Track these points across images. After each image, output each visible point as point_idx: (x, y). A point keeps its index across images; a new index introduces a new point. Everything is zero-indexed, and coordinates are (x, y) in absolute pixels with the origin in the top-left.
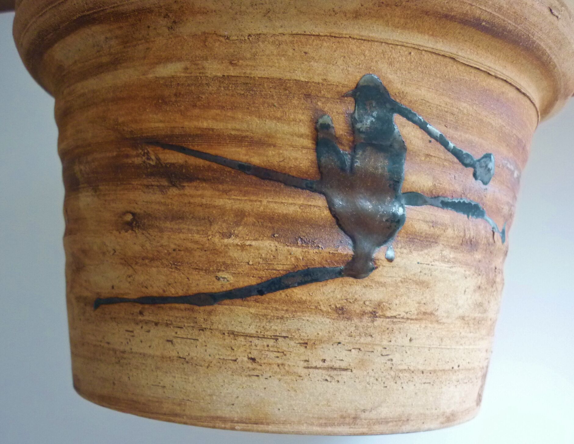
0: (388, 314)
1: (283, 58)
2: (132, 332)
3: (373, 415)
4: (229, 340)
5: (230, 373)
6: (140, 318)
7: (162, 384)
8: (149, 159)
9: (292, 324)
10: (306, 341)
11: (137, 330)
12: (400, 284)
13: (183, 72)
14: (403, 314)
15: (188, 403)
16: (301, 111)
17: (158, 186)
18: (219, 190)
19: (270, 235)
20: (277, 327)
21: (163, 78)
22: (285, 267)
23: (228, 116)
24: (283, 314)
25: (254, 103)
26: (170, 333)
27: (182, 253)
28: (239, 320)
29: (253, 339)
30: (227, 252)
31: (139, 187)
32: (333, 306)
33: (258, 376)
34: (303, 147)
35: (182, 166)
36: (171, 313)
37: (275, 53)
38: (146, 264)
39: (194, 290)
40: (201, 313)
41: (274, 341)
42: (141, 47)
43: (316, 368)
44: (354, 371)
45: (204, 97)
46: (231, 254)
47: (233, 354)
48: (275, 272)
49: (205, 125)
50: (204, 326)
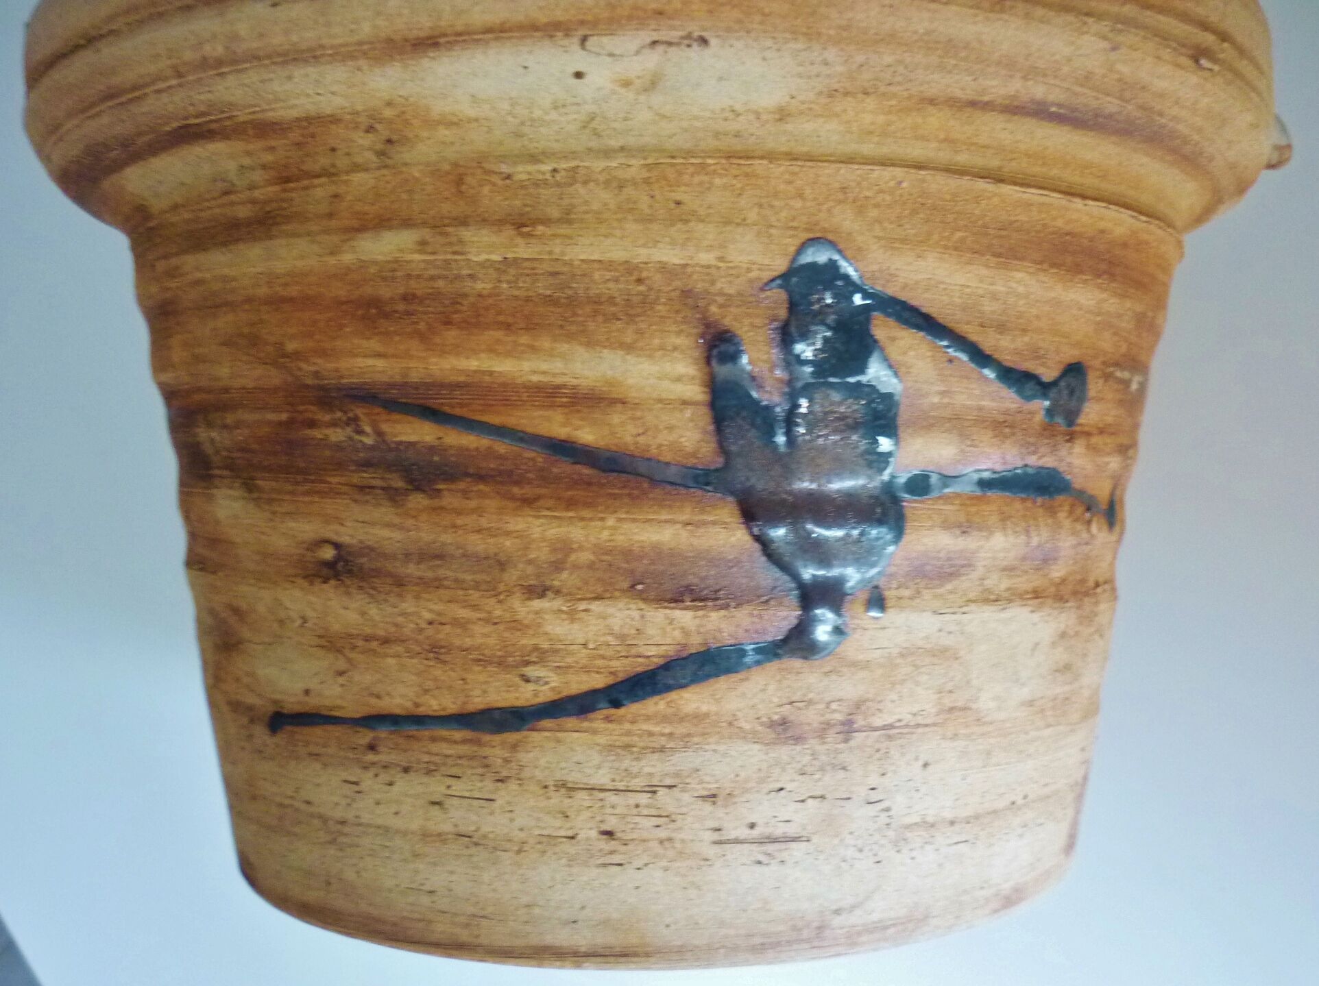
0: (878, 721)
1: (630, 217)
2: (356, 783)
3: (857, 918)
4: (557, 799)
5: (564, 861)
6: (371, 757)
7: (427, 887)
8: (360, 432)
9: (683, 761)
10: (714, 792)
11: (368, 780)
12: (899, 661)
13: (420, 252)
14: (907, 718)
15: (484, 922)
16: (674, 328)
17: (383, 489)
18: (513, 498)
19: (625, 585)
20: (653, 766)
21: (375, 263)
22: (662, 650)
23: (523, 345)
24: (663, 743)
25: (575, 314)
26: (437, 787)
27: (447, 628)
28: (575, 759)
29: (608, 794)
30: (539, 625)
31: (344, 489)
32: (764, 719)
33: (620, 865)
34: (685, 403)
35: (432, 449)
36: (434, 748)
37: (612, 206)
38: (374, 651)
39: (478, 702)
40: (496, 746)
41: (649, 795)
42: (319, 193)
43: (737, 841)
44: (815, 839)
45: (465, 302)
46: (549, 628)
47: (568, 825)
48: (640, 660)
49: (473, 364)
50: (505, 773)
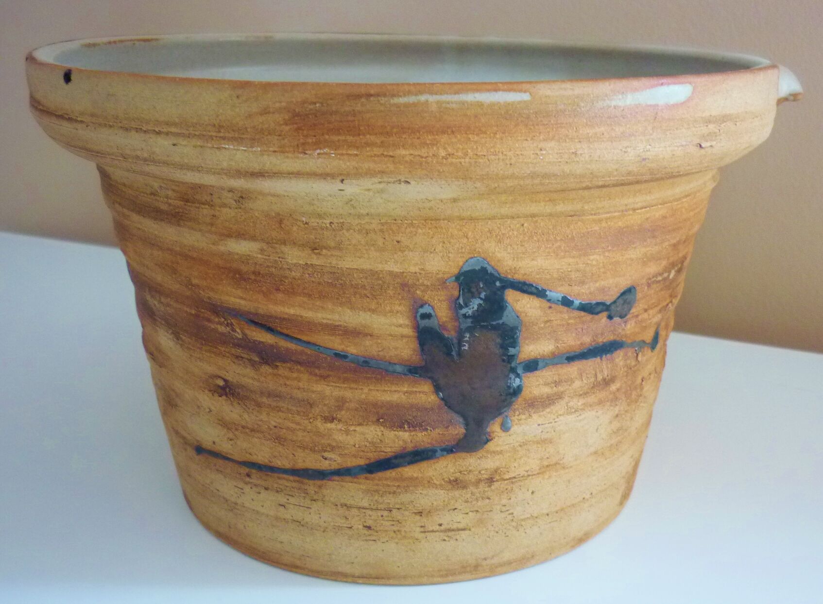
0: (507, 477)
1: (372, 248)
2: (242, 489)
3: (495, 561)
4: (342, 511)
5: (346, 537)
6: (248, 479)
7: (279, 539)
8: (235, 331)
9: (405, 498)
10: (421, 511)
11: (247, 489)
12: (519, 448)
13: (260, 254)
14: (523, 473)
15: (307, 559)
16: (397, 302)
17: (248, 359)
18: (316, 375)
19: (375, 419)
20: (390, 500)
21: (238, 254)
22: (393, 450)
23: (316, 305)
24: (395, 490)
25: (344, 293)
26: (282, 499)
27: (284, 430)
28: (351, 494)
29: (367, 510)
30: (331, 435)
31: (227, 355)
32: (446, 479)
33: (374, 540)
34: (403, 336)
35: (272, 346)
36: (281, 482)
37: (363, 242)
38: (246, 433)
39: (300, 465)
40: (311, 486)
41: (388, 511)
42: (205, 212)
43: (433, 531)
44: (473, 530)
45: (286, 281)
46: (336, 437)
47: (348, 522)
48: (383, 453)
49: (292, 311)
50: (315, 497)
